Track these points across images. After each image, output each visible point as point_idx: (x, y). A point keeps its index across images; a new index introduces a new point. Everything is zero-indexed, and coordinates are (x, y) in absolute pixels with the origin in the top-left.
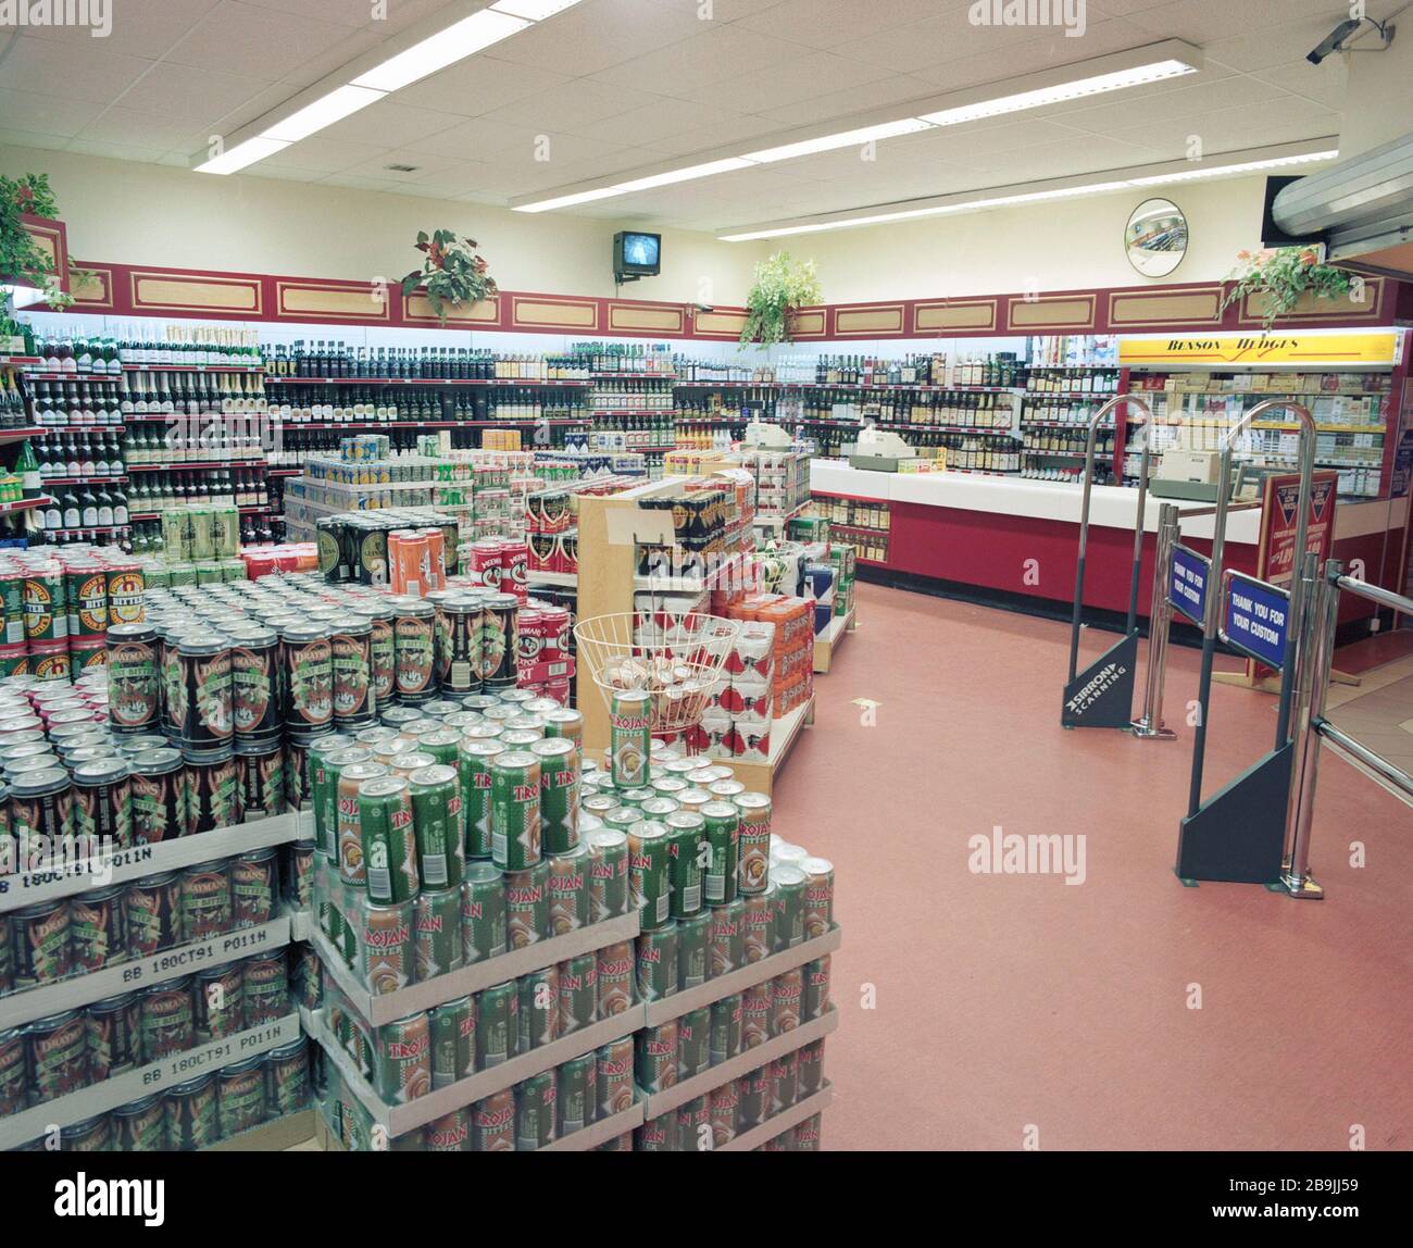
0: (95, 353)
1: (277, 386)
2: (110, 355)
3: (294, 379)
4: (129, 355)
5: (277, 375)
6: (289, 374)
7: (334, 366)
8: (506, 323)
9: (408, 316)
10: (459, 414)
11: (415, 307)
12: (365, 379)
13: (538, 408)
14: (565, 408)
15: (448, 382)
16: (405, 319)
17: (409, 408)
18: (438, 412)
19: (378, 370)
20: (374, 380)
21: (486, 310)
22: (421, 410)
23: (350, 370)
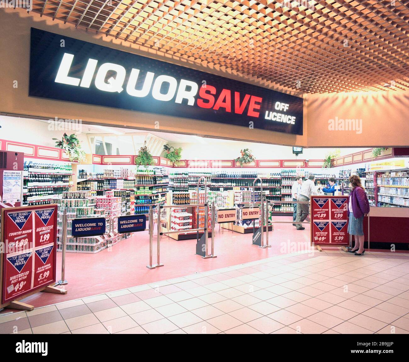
0: (185, 174)
1: (213, 179)
2: (186, 174)
3: (216, 178)
4: (189, 174)
5: (213, 177)
6: (215, 177)
7: (223, 176)
8: (257, 166)
9: (236, 166)
10: (249, 185)
11: (238, 164)
12: (229, 178)
13: (268, 184)
14: (274, 184)
15: (246, 178)
16: (235, 166)
17: (238, 184)
18: (244, 184)
19: (232, 176)
20: (231, 178)
21: (253, 164)
22: (241, 184)
23: (226, 176)
